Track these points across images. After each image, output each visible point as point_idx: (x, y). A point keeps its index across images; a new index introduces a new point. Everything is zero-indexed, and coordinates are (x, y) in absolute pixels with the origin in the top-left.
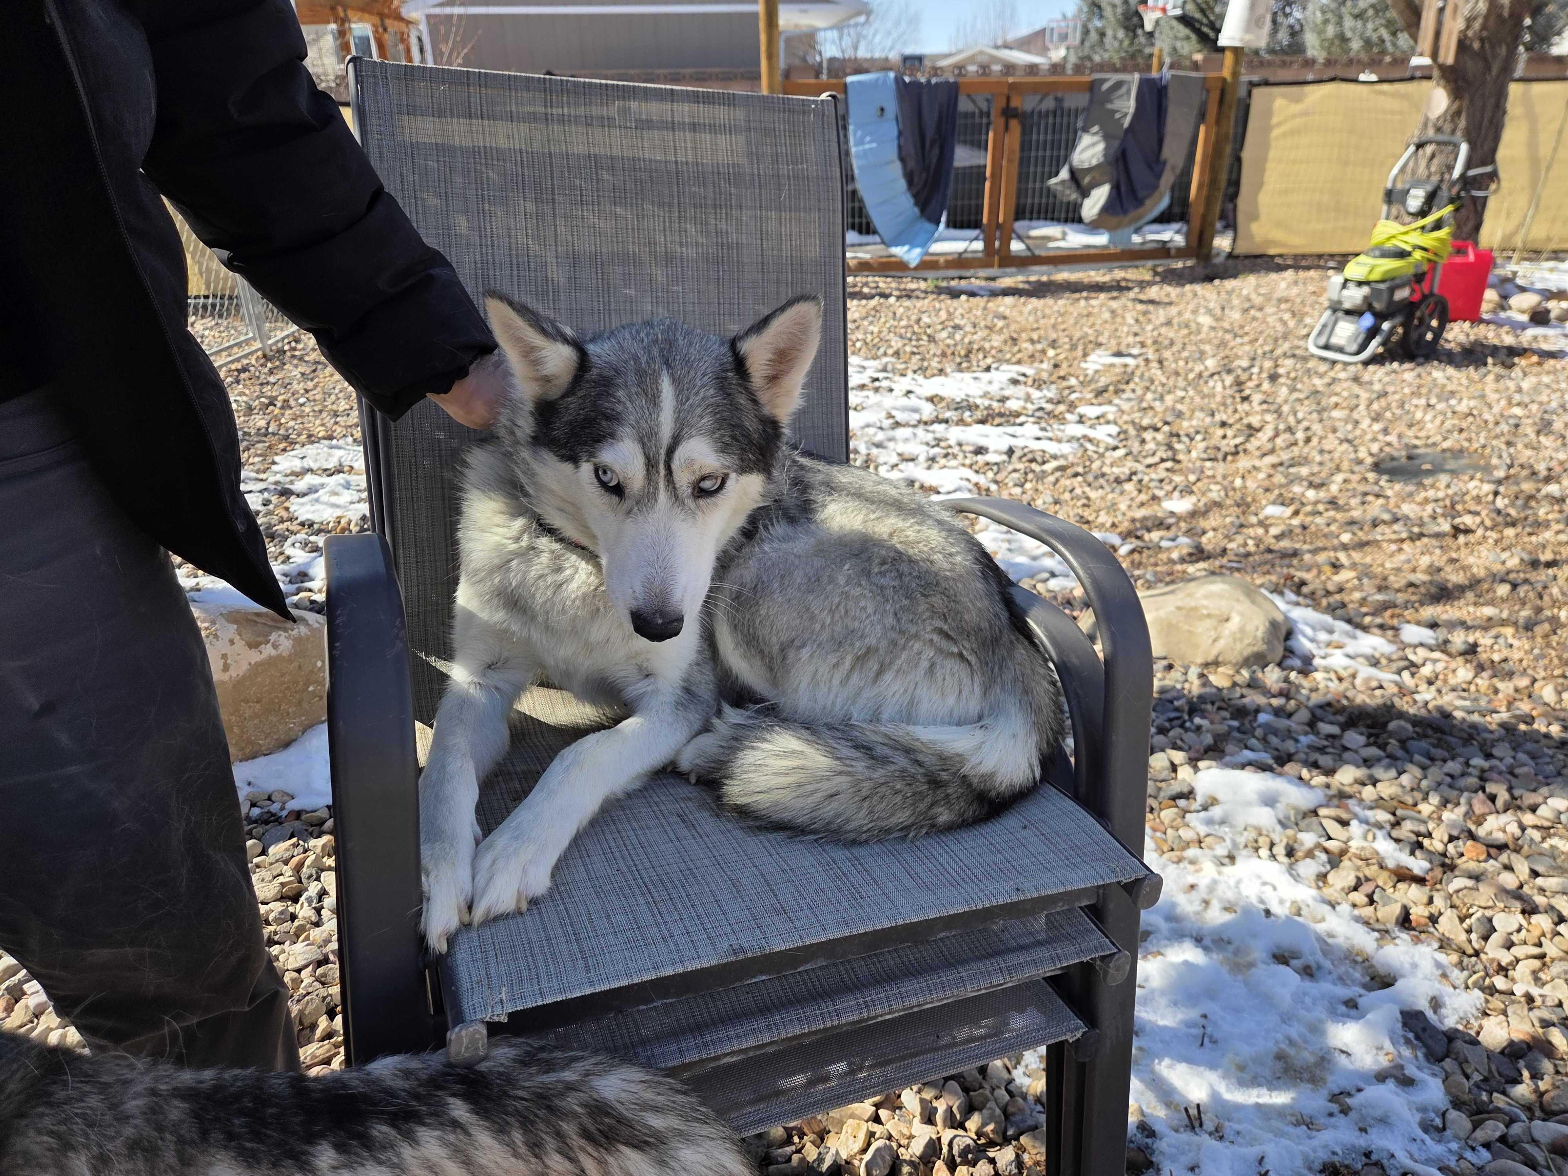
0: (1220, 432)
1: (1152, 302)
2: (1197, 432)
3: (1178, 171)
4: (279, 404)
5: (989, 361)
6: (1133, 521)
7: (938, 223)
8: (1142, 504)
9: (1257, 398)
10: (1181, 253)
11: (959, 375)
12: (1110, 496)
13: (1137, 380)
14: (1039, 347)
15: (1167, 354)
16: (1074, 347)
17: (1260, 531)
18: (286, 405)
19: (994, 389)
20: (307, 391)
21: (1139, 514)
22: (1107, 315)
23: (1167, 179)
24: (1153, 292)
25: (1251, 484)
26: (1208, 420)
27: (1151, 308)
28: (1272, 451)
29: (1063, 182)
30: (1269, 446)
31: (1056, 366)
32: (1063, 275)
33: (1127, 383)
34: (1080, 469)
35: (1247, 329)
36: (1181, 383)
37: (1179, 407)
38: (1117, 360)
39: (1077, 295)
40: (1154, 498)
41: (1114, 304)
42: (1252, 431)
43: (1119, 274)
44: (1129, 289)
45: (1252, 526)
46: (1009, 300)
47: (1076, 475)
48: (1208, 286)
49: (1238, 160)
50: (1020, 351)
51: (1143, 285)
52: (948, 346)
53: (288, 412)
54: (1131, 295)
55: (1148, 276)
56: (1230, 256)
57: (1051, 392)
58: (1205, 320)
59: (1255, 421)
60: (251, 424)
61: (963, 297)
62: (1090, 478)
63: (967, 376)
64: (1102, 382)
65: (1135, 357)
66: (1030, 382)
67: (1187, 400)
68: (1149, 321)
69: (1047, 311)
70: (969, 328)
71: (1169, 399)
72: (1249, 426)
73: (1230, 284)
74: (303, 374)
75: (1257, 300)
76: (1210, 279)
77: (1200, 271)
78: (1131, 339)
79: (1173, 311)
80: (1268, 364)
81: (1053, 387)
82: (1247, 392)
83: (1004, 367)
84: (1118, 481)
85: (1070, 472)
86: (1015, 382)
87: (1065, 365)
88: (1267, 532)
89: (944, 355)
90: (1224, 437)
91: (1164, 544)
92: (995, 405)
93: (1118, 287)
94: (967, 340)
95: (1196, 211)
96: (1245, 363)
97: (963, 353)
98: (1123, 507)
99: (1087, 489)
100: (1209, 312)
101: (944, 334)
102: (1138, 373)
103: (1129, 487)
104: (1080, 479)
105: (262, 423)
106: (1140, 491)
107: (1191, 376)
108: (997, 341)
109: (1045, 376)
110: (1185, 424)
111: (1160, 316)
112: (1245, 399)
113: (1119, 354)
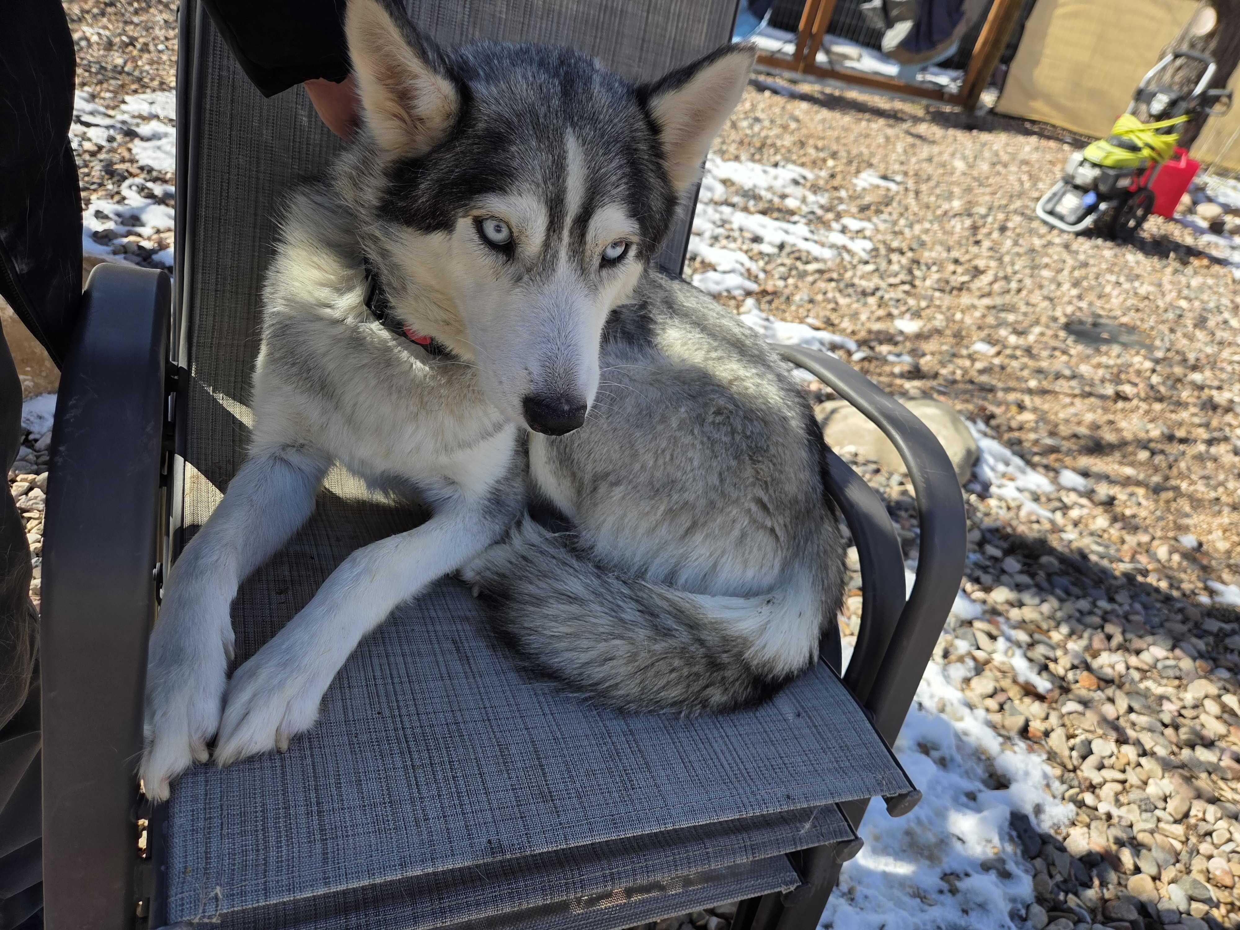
0: (951, 267)
1: (919, 137)
2: (934, 264)
3: (971, 24)
4: (138, 46)
5: (778, 157)
6: (870, 332)
7: (761, 18)
8: (879, 319)
9: (986, 244)
10: (953, 99)
11: (751, 165)
12: (855, 306)
13: (895, 204)
14: (822, 155)
15: (924, 187)
16: (850, 162)
17: (967, 363)
18: (145, 49)
19: (778, 184)
20: (167, 39)
21: (876, 326)
22: (881, 140)
23: (961, 29)
24: (923, 128)
25: (968, 321)
26: (945, 255)
27: (918, 142)
28: (989, 294)
29: (874, 9)
30: (987, 289)
31: (833, 176)
32: (853, 94)
33: (887, 205)
34: (835, 275)
35: (991, 181)
36: (930, 216)
37: (924, 237)
38: (882, 183)
39: (860, 115)
40: (890, 315)
41: (890, 132)
42: (977, 272)
43: (898, 105)
44: (903, 120)
45: (962, 357)
46: (804, 105)
47: (831, 280)
48: (967, 134)
49: (1022, 27)
50: (805, 155)
51: (916, 120)
52: (747, 135)
53: (146, 56)
54: (906, 126)
55: (920, 113)
56: (992, 111)
57: (823, 199)
58: (959, 165)
59: (981, 263)
60: (109, 59)
61: (767, 93)
62: (842, 285)
63: (758, 167)
64: (868, 199)
65: (898, 183)
66: (808, 184)
67: (931, 234)
68: (914, 154)
69: (834, 124)
70: (767, 123)
71: (917, 228)
72: (976, 268)
73: (985, 137)
74: (166, 22)
75: (1005, 158)
76: (969, 127)
77: (964, 119)
78: (897, 167)
79: (936, 149)
80: (1001, 216)
81: (826, 195)
82: (979, 237)
83: (790, 166)
84: (864, 294)
85: (827, 276)
86: (796, 182)
87: (839, 177)
88: (973, 365)
89: (741, 143)
90: (954, 273)
91: (891, 358)
92: (776, 200)
93: (894, 117)
94: (763, 134)
95: (975, 65)
96: (983, 210)
97: (758, 145)
98: (863, 317)
99: (838, 295)
100: (964, 158)
101: (745, 124)
102: (897, 198)
103: (872, 300)
104: (833, 284)
105: (119, 61)
106: (879, 306)
107: (939, 212)
108: (787, 141)
109: (821, 183)
110: (926, 254)
111: (925, 151)
112: (977, 243)
113: (885, 177)
